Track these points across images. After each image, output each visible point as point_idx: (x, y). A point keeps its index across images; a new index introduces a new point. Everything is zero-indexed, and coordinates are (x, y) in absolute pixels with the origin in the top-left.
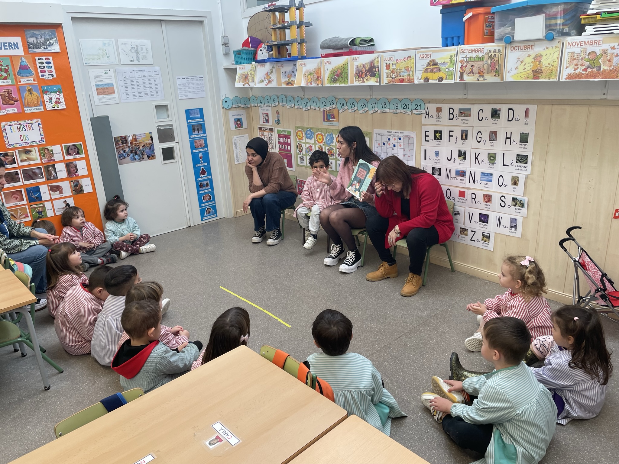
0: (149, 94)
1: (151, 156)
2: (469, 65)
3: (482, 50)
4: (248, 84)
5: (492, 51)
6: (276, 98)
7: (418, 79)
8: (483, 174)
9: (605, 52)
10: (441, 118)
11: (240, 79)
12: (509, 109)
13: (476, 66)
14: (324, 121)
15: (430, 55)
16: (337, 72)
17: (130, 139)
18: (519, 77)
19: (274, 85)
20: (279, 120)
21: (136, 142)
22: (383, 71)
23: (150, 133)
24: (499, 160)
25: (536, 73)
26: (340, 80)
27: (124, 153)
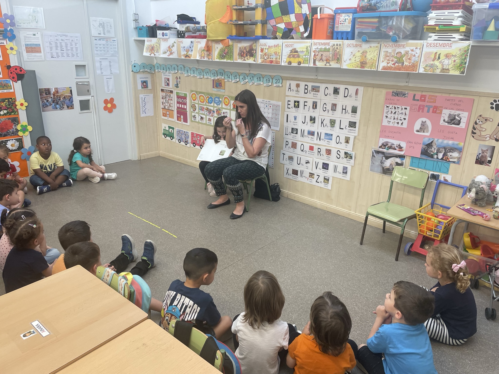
0: (70, 55)
1: (71, 106)
2: (320, 54)
3: (328, 44)
4: (154, 54)
5: (335, 45)
6: (176, 67)
7: (284, 62)
8: (326, 134)
9: (407, 53)
10: (299, 92)
11: (147, 49)
12: (346, 89)
13: (324, 55)
14: (213, 87)
15: (292, 45)
16: (225, 50)
17: (53, 91)
18: (352, 66)
19: (174, 56)
20: (177, 84)
21: (57, 94)
22: (258, 53)
23: (70, 87)
24: (337, 125)
25: (363, 64)
26: (227, 57)
27: (47, 102)
